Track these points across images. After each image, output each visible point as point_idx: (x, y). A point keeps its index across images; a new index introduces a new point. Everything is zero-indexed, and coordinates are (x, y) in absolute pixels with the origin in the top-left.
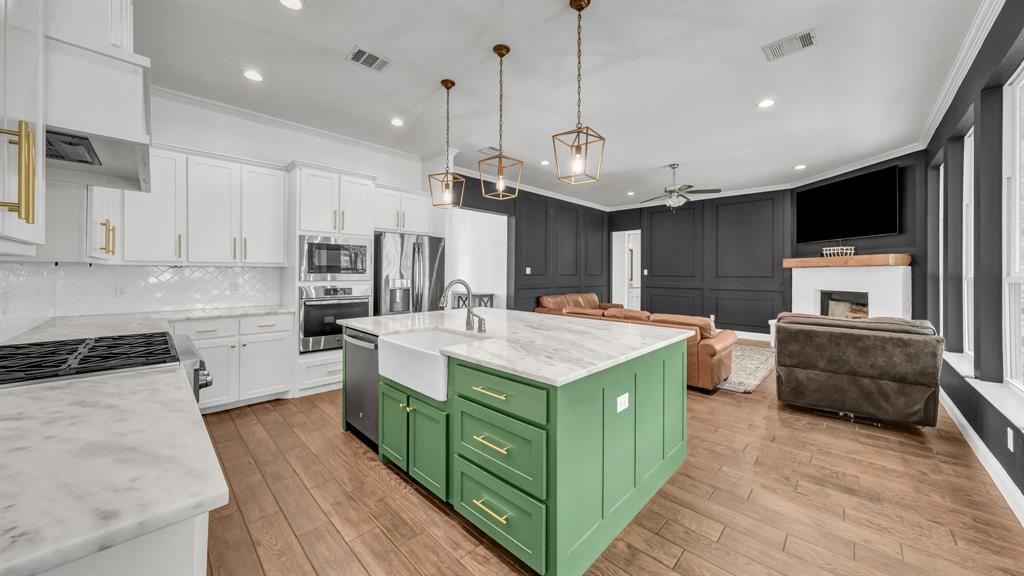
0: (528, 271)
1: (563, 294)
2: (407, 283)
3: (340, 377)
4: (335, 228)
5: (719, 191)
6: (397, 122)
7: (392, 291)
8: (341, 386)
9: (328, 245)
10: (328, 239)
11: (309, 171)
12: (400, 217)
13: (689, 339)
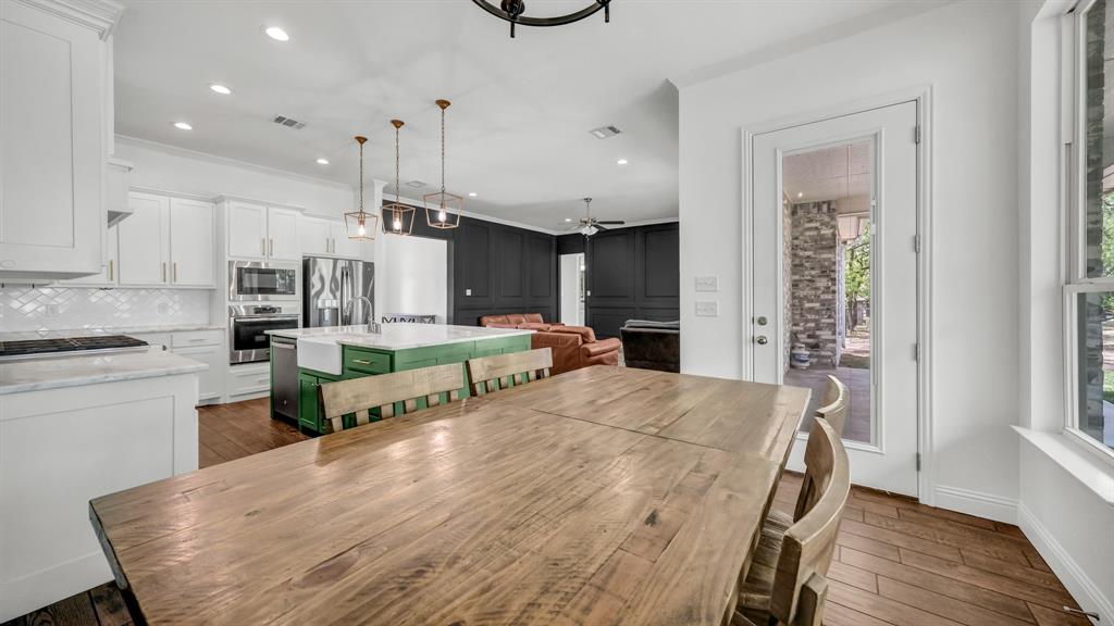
0: (469, 292)
1: (505, 314)
2: (336, 304)
3: (268, 386)
4: (264, 254)
5: (623, 223)
6: (323, 161)
7: (320, 310)
8: (268, 394)
9: (259, 270)
10: (258, 264)
11: (237, 204)
12: (330, 243)
13: (533, 336)
